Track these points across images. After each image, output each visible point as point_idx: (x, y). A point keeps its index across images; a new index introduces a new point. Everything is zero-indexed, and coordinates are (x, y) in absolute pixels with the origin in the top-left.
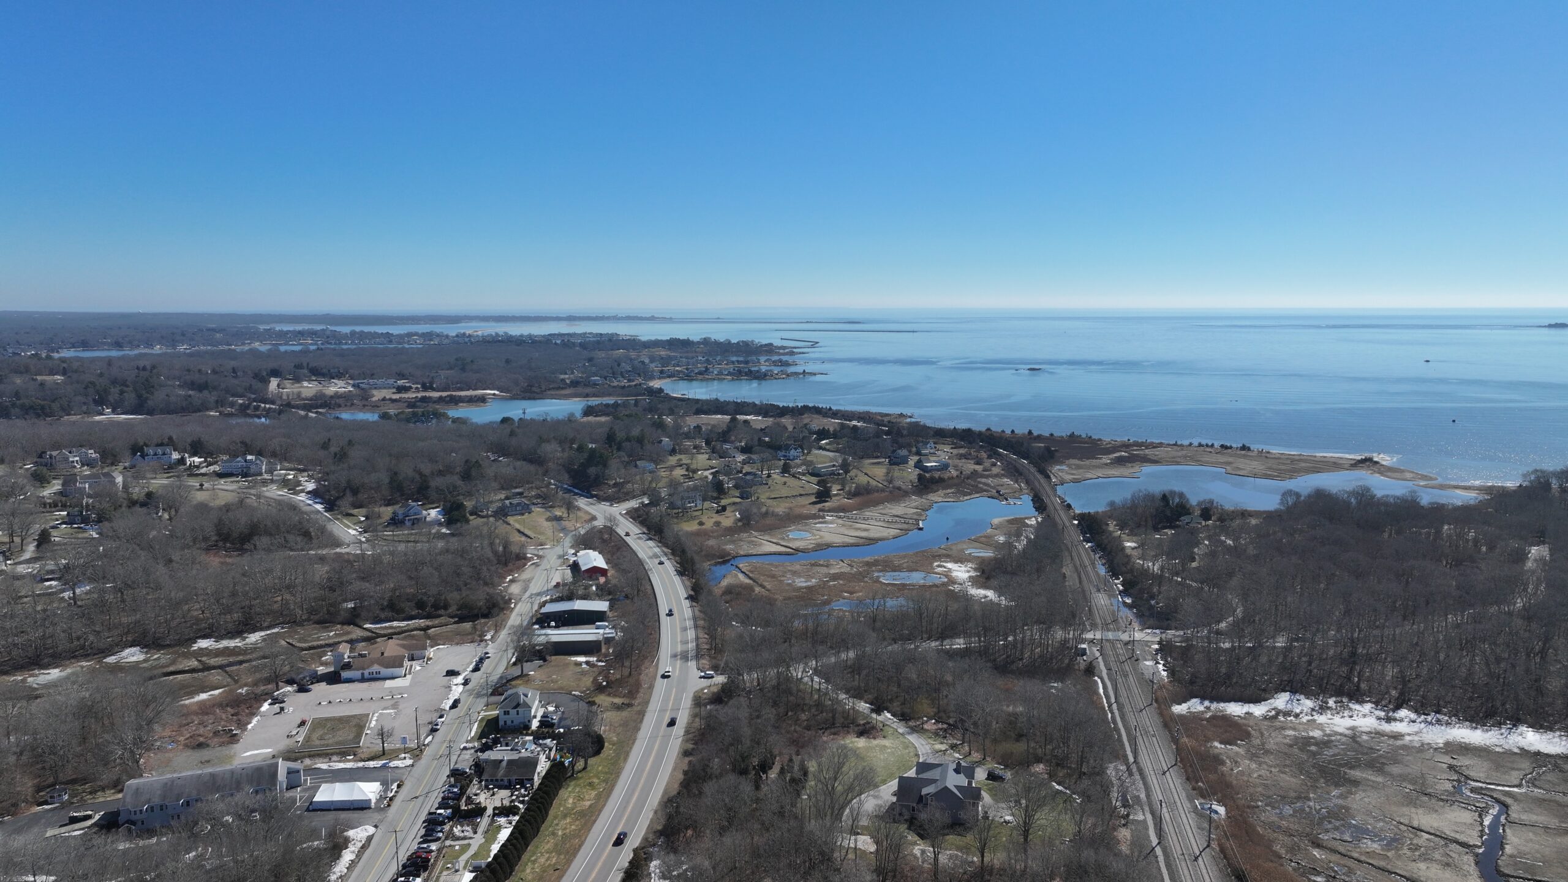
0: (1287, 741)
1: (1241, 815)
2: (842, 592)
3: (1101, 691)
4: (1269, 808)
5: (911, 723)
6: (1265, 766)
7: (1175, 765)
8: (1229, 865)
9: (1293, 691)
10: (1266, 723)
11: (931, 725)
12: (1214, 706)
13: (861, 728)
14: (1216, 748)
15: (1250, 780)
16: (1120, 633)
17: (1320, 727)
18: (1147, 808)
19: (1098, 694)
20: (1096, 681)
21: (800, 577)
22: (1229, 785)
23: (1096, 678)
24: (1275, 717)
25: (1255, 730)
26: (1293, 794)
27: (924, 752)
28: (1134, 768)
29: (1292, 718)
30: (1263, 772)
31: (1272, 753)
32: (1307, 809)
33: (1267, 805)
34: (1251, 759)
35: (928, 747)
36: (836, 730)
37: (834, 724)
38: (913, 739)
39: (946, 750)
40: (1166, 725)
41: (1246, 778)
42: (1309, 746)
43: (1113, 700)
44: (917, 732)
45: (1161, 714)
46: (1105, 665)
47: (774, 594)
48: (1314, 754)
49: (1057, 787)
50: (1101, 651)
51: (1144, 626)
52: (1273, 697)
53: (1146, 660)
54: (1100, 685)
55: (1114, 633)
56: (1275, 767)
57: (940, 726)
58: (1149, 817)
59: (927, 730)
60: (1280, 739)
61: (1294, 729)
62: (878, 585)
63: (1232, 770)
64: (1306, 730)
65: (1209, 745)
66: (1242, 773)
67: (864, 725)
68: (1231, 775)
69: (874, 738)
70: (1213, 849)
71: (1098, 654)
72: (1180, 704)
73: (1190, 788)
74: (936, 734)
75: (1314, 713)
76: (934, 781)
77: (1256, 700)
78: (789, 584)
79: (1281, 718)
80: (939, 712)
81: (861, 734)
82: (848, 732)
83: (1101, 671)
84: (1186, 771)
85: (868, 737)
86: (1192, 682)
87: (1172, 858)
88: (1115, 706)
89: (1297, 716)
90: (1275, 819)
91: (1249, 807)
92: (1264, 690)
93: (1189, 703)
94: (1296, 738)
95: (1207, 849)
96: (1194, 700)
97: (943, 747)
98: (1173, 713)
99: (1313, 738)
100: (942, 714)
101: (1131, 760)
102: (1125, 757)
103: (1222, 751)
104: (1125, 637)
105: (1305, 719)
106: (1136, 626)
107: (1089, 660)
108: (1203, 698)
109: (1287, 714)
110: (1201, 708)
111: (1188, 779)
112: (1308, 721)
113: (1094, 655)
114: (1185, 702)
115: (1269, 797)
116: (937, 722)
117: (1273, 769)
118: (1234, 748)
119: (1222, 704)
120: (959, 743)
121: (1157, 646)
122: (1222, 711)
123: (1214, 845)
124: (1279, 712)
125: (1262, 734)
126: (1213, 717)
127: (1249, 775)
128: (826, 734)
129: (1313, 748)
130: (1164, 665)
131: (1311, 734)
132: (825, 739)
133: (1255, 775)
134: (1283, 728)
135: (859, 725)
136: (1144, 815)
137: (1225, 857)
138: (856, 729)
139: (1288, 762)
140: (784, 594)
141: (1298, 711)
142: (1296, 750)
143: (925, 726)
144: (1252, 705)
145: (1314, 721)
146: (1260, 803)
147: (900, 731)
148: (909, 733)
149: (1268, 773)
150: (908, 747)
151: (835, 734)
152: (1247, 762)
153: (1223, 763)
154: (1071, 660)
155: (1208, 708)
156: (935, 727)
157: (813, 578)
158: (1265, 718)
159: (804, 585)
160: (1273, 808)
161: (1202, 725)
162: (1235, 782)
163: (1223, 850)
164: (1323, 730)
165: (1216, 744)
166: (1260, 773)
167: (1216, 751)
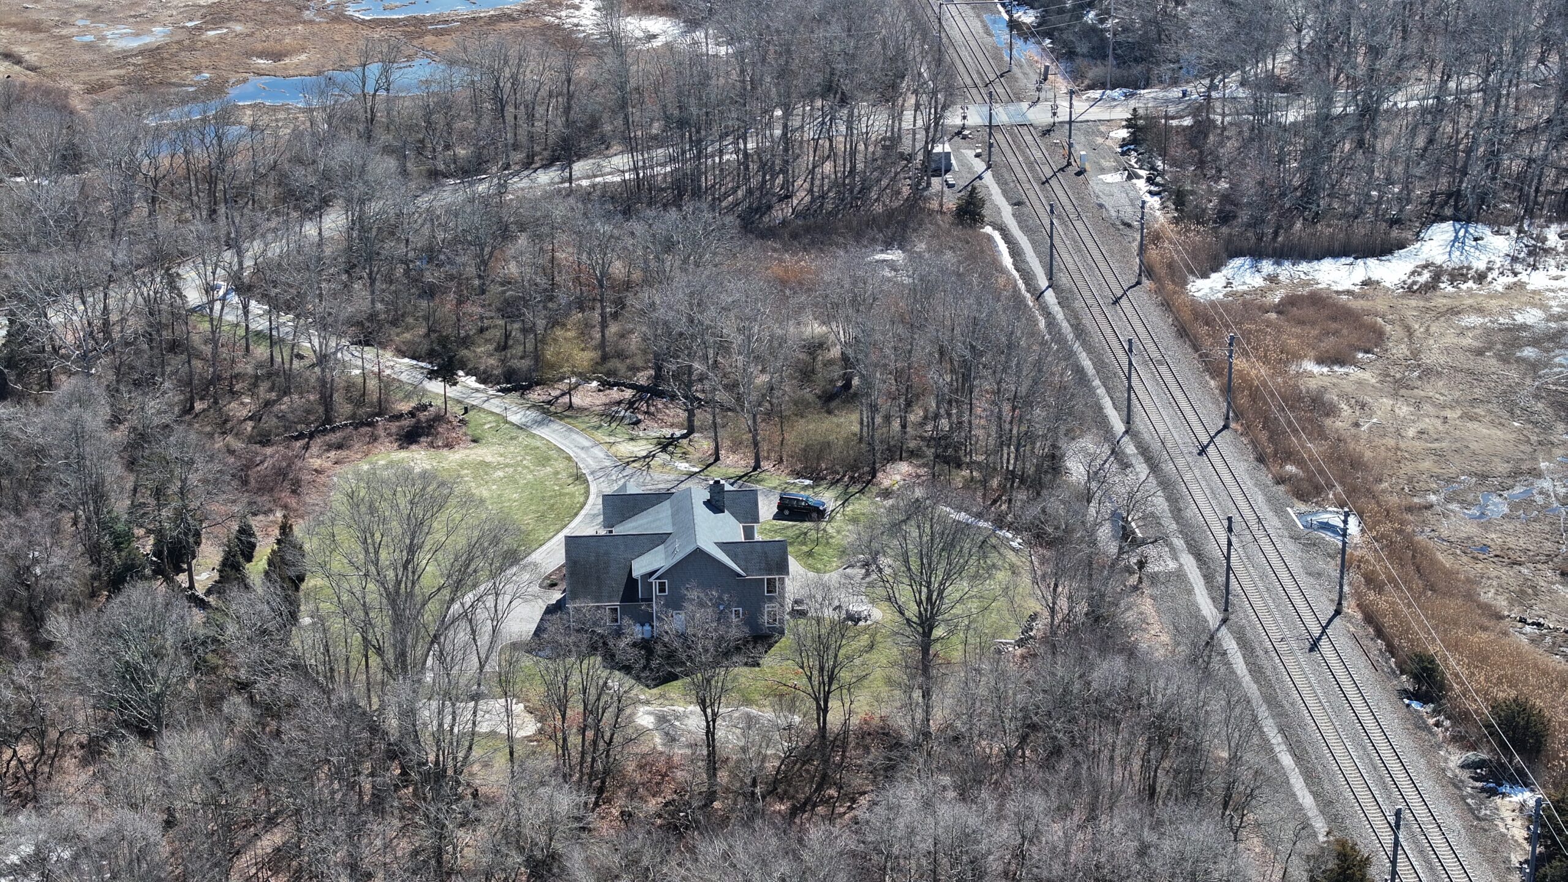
0: (1468, 341)
1: (1400, 532)
2: (249, 54)
3: (1007, 261)
4: (1454, 506)
5: (537, 395)
6: (1427, 408)
7: (1226, 427)
8: (1391, 649)
9: (1464, 216)
10: (1413, 303)
11: (588, 396)
12: (1289, 272)
13: (407, 423)
14: (1311, 375)
15: (1402, 445)
16: (1025, 105)
17: (1537, 299)
18: (1179, 543)
19: (1002, 270)
20: (990, 238)
21: (115, 21)
22: (1356, 463)
23: (988, 229)
24: (1432, 286)
25: (1392, 322)
26: (1502, 468)
27: (594, 465)
28: (1130, 449)
29: (1470, 284)
30: (1426, 423)
31: (1439, 374)
32: (1540, 500)
33: (1449, 500)
34: (1395, 395)
35: (598, 452)
36: (338, 435)
37: (329, 420)
38: (553, 434)
39: (650, 456)
40: (1183, 332)
41: (1391, 443)
42: (1520, 347)
43: (1043, 282)
44: (557, 415)
45: (1167, 305)
46: (1005, 193)
47: (52, 76)
48: (1533, 367)
49: (954, 515)
50: (989, 157)
51: (1081, 82)
52: (1417, 238)
53: (1103, 170)
54: (1002, 247)
55: (1011, 108)
56: (1452, 408)
57: (615, 394)
58: (1189, 562)
59: (582, 410)
60: (1450, 339)
61: (1480, 311)
62: (346, 28)
63: (1357, 425)
64: (1506, 311)
65: (1293, 369)
66: (1380, 430)
67: (412, 414)
68: (1356, 438)
69: (449, 446)
70: (1350, 619)
71: (979, 166)
72: (1205, 276)
73: (1269, 480)
74: (609, 415)
75: (1518, 267)
76: (659, 539)
77: (1382, 250)
78: (89, 47)
79: (1445, 286)
80: (605, 358)
81: (409, 438)
82: (374, 439)
83: (999, 211)
84: (1254, 443)
85: (431, 445)
86: (1224, 218)
87: (1260, 653)
88: (1050, 297)
89: (1481, 277)
90: (1471, 529)
91: (1410, 509)
92: (1395, 222)
93: (1227, 271)
94: (1488, 332)
95: (1337, 620)
96: (1237, 262)
97: (640, 448)
98: (1194, 302)
99: (1524, 327)
100: (614, 364)
101: (1119, 427)
102: (1103, 423)
103: (1326, 382)
104: (1040, 115)
105: (1500, 283)
106: (1061, 84)
107: (962, 183)
108: (1257, 254)
109: (1458, 275)
110: (1258, 281)
111: (1261, 459)
112: (1508, 288)
113: (970, 169)
114: (1216, 269)
115: (1449, 480)
116: (606, 385)
117: (1448, 413)
118: (1351, 370)
119: (1304, 266)
120: (678, 433)
121: (1124, 133)
122: (1307, 284)
123: (1350, 607)
124: (1438, 273)
125: (1410, 332)
126: (1291, 302)
127: (1399, 434)
128: (314, 450)
129: (1529, 352)
130: (1150, 180)
131: (1519, 319)
132: (316, 463)
133: (1411, 432)
134: (1455, 311)
135: (399, 417)
136: (1175, 558)
137: (1380, 633)
138: (394, 427)
139: (1479, 392)
140: (83, 76)
141: (1481, 266)
142: (1491, 362)
143: (577, 400)
144: (1372, 262)
145: (1521, 285)
146: (1433, 498)
147: (515, 418)
148: (540, 423)
149: (1438, 423)
150: (548, 459)
151: (339, 447)
152: (1387, 402)
153: (1331, 411)
154: (915, 187)
155: (1272, 279)
156: (601, 399)
157: (152, 21)
158: (1410, 290)
159: (134, 44)
160: (1465, 504)
161: (1269, 323)
162: (1368, 454)
163: (1370, 618)
164: (1545, 308)
165: (1310, 366)
166: (1421, 425)
167: (1313, 384)
